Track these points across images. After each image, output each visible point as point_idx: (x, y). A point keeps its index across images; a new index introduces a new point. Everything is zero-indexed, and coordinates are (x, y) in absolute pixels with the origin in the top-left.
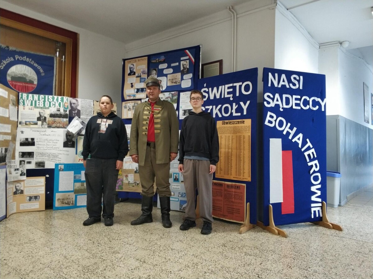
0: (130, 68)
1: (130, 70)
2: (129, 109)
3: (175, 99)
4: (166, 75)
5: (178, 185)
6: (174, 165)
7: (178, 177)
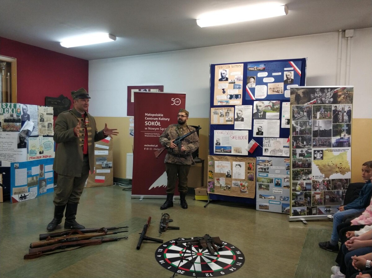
0: (221, 74)
1: (222, 76)
2: (222, 115)
3: (277, 108)
4: (266, 84)
5: (280, 189)
6: (276, 171)
7: (280, 183)
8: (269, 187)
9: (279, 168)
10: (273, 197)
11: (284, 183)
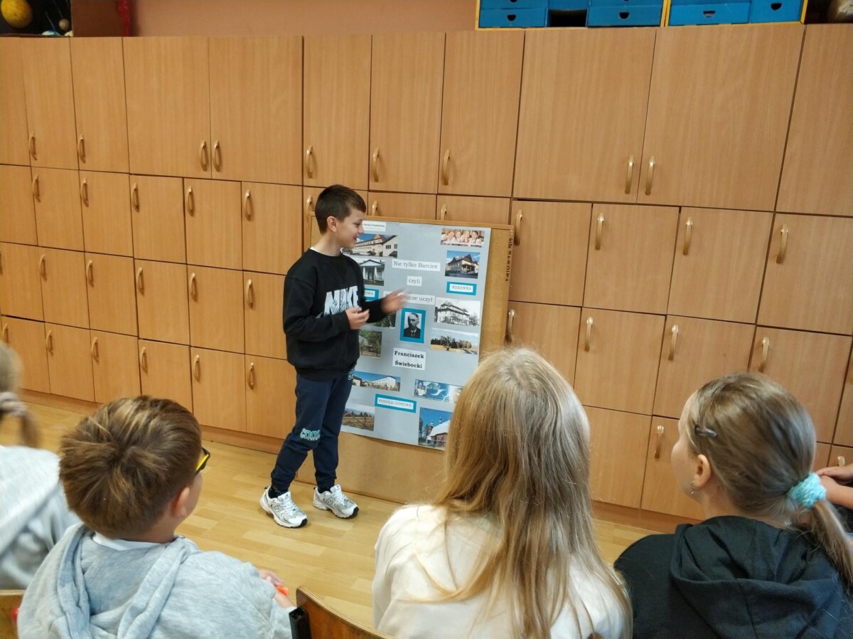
5: (419, 353)
6: (409, 278)
7: (419, 326)
8: (380, 342)
9: (420, 265)
10: (391, 382)
11: (434, 331)
